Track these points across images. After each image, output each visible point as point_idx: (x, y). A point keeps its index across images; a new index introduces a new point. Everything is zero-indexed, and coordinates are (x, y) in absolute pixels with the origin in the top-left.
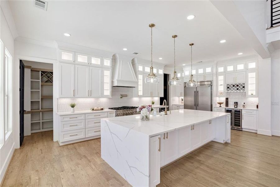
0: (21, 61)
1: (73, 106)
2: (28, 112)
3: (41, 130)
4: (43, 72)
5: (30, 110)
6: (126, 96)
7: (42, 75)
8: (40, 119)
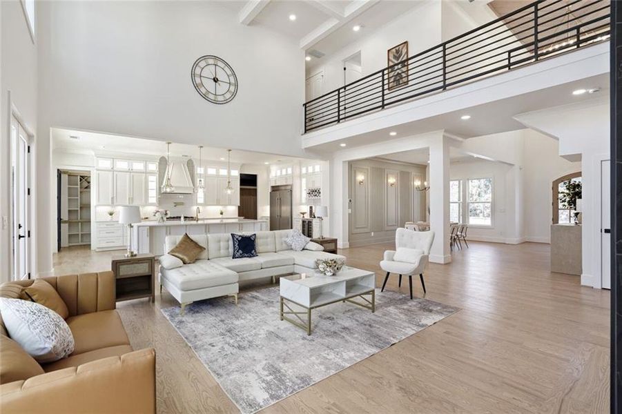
0: (58, 170)
1: (111, 214)
2: (65, 222)
3: (80, 244)
4: (82, 177)
5: (67, 219)
6: (182, 204)
7: (81, 180)
8: (78, 230)
